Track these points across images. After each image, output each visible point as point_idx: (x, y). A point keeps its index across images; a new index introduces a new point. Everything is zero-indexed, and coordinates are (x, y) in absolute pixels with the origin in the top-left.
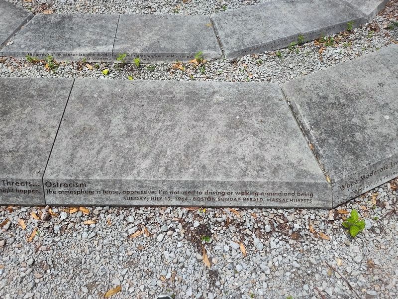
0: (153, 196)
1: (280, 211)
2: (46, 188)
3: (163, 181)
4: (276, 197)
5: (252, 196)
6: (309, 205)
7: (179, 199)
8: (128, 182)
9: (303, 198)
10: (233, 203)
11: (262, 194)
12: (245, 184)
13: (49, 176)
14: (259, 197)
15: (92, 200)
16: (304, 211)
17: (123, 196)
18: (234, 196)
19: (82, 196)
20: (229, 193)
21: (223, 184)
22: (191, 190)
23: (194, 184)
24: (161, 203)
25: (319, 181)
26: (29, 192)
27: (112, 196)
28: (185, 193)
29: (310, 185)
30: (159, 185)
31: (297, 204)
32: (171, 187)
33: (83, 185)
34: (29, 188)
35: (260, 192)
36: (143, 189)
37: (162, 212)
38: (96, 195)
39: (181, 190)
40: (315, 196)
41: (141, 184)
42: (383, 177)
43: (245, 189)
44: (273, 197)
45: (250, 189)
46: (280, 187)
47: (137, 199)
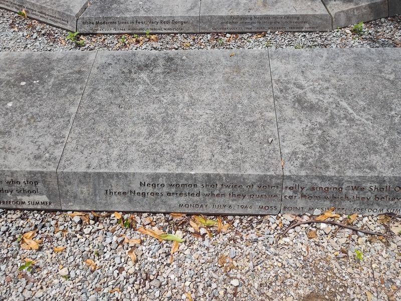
0: (7, 3)
1: (55, 28)
4: (53, 19)
5: (44, 15)
6: (66, 28)
7: (16, 8)
9: (64, 22)
10: (36, 17)
12: (42, 7)
14: (47, 16)
16: (64, 31)
18: (37, 13)
20: (35, 11)
21: (33, 5)
22: (21, 4)
24: (9, 8)
25: (72, 15)
28: (18, 5)
29: (68, 16)
31: (61, 26)
35: (47, 14)
39: (17, 3)
40: (69, 23)
42: (112, 29)
43: (41, 10)
45: (44, 11)
46: (55, 13)
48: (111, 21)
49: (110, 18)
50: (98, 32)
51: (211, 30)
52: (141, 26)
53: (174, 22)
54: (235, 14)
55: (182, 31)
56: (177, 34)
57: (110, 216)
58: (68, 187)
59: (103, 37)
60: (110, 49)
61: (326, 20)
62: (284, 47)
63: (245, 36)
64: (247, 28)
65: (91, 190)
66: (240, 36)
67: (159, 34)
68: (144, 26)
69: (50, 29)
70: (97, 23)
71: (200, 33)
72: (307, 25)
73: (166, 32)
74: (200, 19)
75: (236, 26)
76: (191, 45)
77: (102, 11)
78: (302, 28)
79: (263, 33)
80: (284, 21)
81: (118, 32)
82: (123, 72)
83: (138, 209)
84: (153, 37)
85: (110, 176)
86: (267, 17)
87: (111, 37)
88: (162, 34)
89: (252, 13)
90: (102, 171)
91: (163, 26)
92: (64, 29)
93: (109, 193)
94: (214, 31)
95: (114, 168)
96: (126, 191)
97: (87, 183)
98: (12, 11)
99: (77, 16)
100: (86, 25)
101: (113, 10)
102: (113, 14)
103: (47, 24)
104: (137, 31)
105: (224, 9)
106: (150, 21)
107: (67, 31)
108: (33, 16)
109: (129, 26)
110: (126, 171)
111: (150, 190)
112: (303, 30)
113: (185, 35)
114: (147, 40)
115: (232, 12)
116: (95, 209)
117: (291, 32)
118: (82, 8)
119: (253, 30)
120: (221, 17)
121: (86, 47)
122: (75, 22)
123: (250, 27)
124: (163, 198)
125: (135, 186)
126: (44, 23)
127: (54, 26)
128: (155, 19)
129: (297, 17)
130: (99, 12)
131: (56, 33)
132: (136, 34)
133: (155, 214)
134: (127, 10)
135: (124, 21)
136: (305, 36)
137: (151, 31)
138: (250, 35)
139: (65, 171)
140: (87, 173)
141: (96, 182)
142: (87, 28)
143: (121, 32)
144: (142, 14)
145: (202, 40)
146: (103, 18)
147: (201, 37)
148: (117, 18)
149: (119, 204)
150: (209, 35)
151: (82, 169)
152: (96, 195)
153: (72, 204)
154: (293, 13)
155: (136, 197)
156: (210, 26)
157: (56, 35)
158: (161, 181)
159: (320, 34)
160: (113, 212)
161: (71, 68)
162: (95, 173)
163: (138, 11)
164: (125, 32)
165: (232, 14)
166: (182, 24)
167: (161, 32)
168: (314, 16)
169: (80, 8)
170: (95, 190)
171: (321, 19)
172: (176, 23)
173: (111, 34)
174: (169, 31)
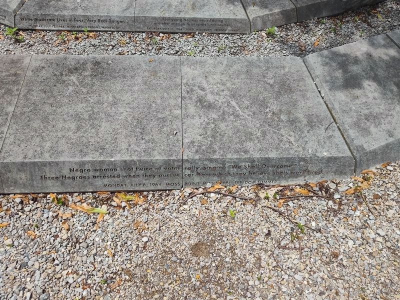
6: (4, 23)
9: (1, 17)
16: (2, 26)
25: (9, 10)
29: (5, 10)
40: (6, 18)
42: (51, 25)
48: (50, 18)
49: (49, 15)
50: (37, 28)
51: (146, 30)
52: (79, 23)
53: (111, 21)
54: (167, 15)
55: (118, 30)
56: (114, 32)
57: (46, 197)
58: (9, 175)
59: (43, 33)
60: (50, 45)
61: (246, 24)
62: (210, 47)
63: (177, 36)
64: (178, 29)
65: (28, 176)
66: (172, 36)
67: (97, 31)
68: (82, 24)
70: (36, 20)
71: (136, 32)
72: (230, 28)
73: (104, 29)
74: (135, 19)
75: (168, 26)
76: (127, 43)
77: (41, 8)
78: (226, 30)
79: (192, 34)
80: (210, 23)
81: (57, 29)
82: (55, 75)
83: (69, 190)
84: (91, 34)
85: (44, 164)
86: (195, 20)
87: (51, 33)
88: (100, 31)
89: (182, 15)
90: (36, 160)
91: (101, 24)
92: (2, 24)
93: (44, 178)
94: (149, 30)
95: (47, 158)
96: (58, 176)
97: (25, 171)
99: (15, 11)
100: (24, 21)
101: (51, 8)
102: (51, 11)
104: (76, 29)
105: (157, 10)
106: (88, 19)
107: (5, 25)
109: (68, 24)
110: (57, 160)
111: (78, 174)
112: (226, 32)
113: (121, 33)
114: (86, 37)
115: (164, 14)
116: (33, 192)
117: (216, 33)
118: (19, 4)
119: (183, 31)
120: (155, 18)
121: (26, 42)
122: (13, 18)
123: (181, 28)
124: (90, 180)
125: (66, 172)
128: (93, 17)
129: (221, 20)
130: (37, 8)
132: (75, 31)
133: (84, 193)
134: (65, 8)
135: (63, 19)
136: (227, 37)
137: (89, 29)
138: (181, 35)
139: (5, 161)
140: (23, 162)
141: (32, 170)
142: (27, 24)
143: (61, 29)
144: (80, 12)
145: (138, 39)
146: (42, 15)
147: (137, 36)
148: (55, 15)
149: (53, 187)
150: (144, 34)
151: (20, 159)
152: (33, 180)
153: (13, 188)
154: (217, 16)
155: (67, 181)
156: (145, 25)
158: (87, 167)
159: (241, 36)
160: (49, 193)
161: (7, 71)
162: (30, 162)
163: (75, 9)
164: (64, 29)
165: (164, 16)
166: (118, 22)
167: (99, 29)
168: (235, 20)
169: (17, 4)
170: (32, 176)
171: (241, 23)
172: (113, 22)
173: (50, 31)
174: (107, 29)
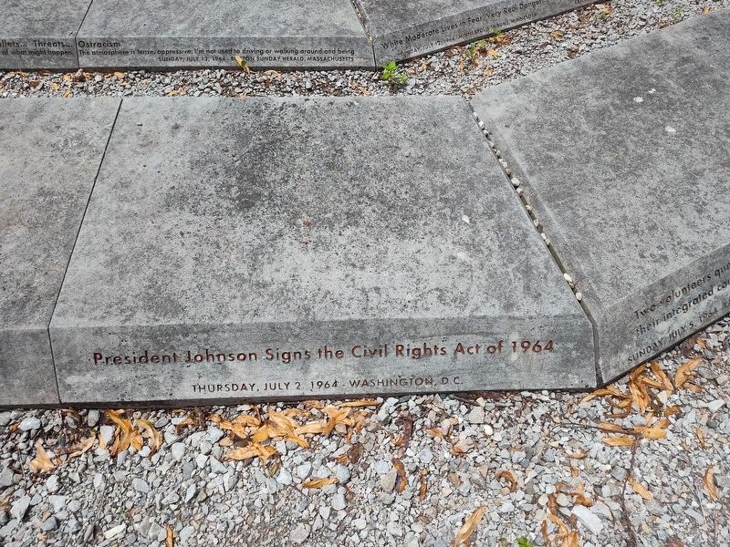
0: (189, 55)
1: (323, 72)
2: (79, 48)
3: (199, 39)
4: (317, 55)
5: (292, 55)
6: (351, 64)
7: (216, 58)
8: (162, 41)
9: (344, 55)
10: (273, 63)
11: (302, 52)
12: (283, 41)
13: (81, 35)
14: (300, 55)
15: (127, 61)
16: (348, 72)
17: (158, 56)
18: (273, 54)
19: (116, 57)
20: (267, 52)
21: (260, 41)
22: (228, 48)
23: (230, 42)
24: (198, 64)
25: (358, 36)
26: (62, 53)
27: (147, 57)
28: (222, 52)
29: (349, 41)
30: (195, 43)
31: (339, 63)
32: (207, 45)
33: (117, 44)
34: (62, 49)
35: (299, 49)
36: (178, 48)
37: (199, 74)
38: (130, 56)
39: (217, 48)
40: (356, 53)
41: (176, 42)
42: (434, 42)
43: (284, 46)
44: (314, 55)
45: (289, 46)
46: (320, 43)
47: (172, 59)
48: (430, 29)
49: (426, 25)
50: (413, 54)
51: (575, 6)
52: (476, 25)
53: (523, 6)
55: (536, 18)
56: (530, 23)
59: (423, 62)
60: (454, 75)
66: (613, 4)
68: (481, 24)
69: (314, 77)
70: (408, 39)
71: (559, 13)
73: (515, 25)
76: (564, 34)
77: (403, 18)
81: (443, 46)
84: (499, 39)
87: (434, 57)
88: (508, 30)
91: (509, 17)
92: (347, 68)
94: (578, 5)
98: (205, 68)
100: (390, 49)
101: (419, 12)
102: (425, 17)
103: (303, 70)
106: (488, 13)
107: (353, 69)
108: (265, 64)
109: (459, 31)
113: (541, 22)
114: (493, 45)
122: (370, 48)
126: (294, 69)
127: (320, 69)
128: (496, 8)
130: (398, 20)
131: (335, 80)
134: (440, 6)
135: (450, 24)
142: (393, 54)
143: (449, 44)
144: (471, 5)
146: (416, 27)
148: (438, 22)
150: (573, 14)
157: (338, 84)
163: (457, 3)
164: (455, 43)
166: (534, 5)
167: (508, 26)
172: (526, 6)
173: (432, 54)
174: (519, 23)
